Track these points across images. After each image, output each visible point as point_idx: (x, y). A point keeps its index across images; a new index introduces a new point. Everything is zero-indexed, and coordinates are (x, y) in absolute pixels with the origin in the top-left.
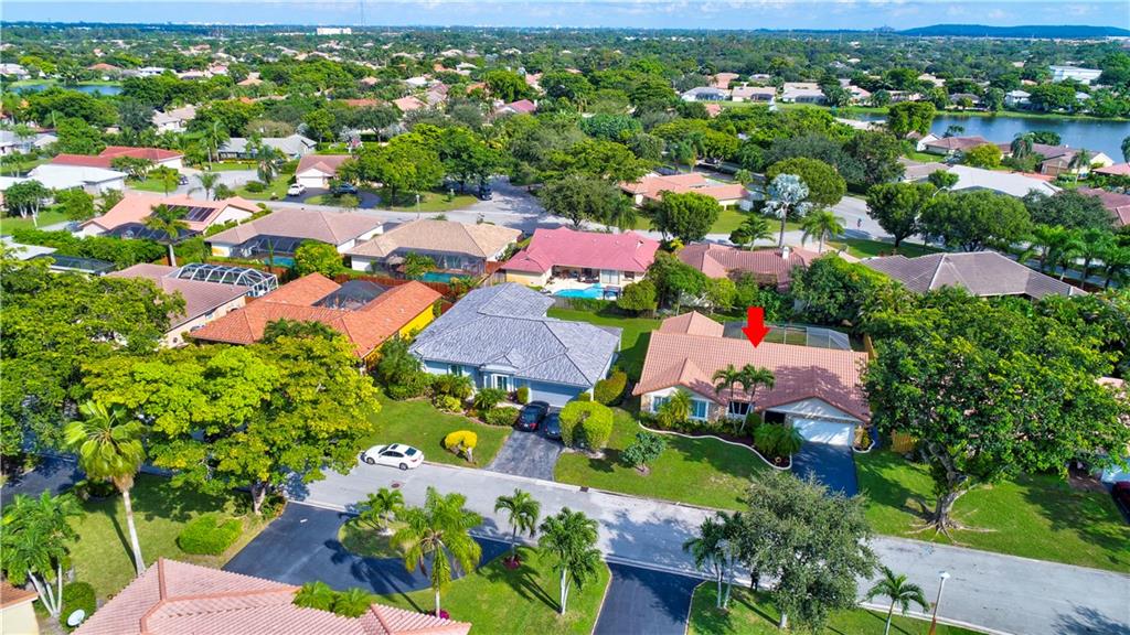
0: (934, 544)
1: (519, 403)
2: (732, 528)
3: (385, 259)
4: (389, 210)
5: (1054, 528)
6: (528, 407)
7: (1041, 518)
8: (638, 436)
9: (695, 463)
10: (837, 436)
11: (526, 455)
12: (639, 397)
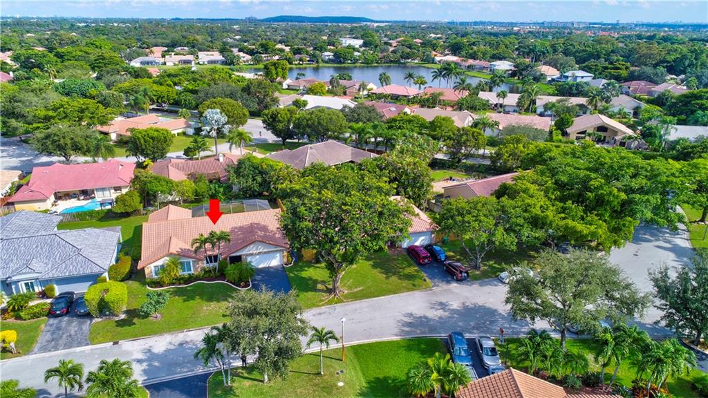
0: (335, 305)
1: (48, 298)
2: (224, 334)
5: (387, 278)
6: (57, 298)
8: (148, 295)
9: (191, 301)
10: (273, 261)
11: (63, 334)
12: (143, 269)
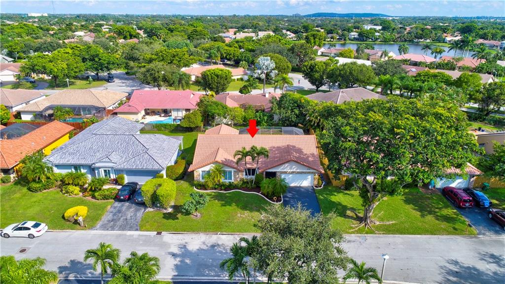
0: (366, 235)
1: (119, 185)
2: (252, 248)
3: (41, 112)
4: (54, 89)
5: (423, 216)
6: (124, 186)
7: (414, 211)
8: (191, 195)
9: (228, 207)
10: (305, 181)
11: (121, 216)
12: (193, 172)
